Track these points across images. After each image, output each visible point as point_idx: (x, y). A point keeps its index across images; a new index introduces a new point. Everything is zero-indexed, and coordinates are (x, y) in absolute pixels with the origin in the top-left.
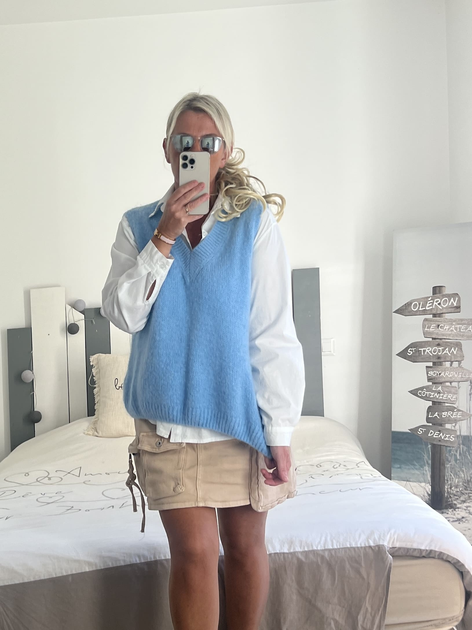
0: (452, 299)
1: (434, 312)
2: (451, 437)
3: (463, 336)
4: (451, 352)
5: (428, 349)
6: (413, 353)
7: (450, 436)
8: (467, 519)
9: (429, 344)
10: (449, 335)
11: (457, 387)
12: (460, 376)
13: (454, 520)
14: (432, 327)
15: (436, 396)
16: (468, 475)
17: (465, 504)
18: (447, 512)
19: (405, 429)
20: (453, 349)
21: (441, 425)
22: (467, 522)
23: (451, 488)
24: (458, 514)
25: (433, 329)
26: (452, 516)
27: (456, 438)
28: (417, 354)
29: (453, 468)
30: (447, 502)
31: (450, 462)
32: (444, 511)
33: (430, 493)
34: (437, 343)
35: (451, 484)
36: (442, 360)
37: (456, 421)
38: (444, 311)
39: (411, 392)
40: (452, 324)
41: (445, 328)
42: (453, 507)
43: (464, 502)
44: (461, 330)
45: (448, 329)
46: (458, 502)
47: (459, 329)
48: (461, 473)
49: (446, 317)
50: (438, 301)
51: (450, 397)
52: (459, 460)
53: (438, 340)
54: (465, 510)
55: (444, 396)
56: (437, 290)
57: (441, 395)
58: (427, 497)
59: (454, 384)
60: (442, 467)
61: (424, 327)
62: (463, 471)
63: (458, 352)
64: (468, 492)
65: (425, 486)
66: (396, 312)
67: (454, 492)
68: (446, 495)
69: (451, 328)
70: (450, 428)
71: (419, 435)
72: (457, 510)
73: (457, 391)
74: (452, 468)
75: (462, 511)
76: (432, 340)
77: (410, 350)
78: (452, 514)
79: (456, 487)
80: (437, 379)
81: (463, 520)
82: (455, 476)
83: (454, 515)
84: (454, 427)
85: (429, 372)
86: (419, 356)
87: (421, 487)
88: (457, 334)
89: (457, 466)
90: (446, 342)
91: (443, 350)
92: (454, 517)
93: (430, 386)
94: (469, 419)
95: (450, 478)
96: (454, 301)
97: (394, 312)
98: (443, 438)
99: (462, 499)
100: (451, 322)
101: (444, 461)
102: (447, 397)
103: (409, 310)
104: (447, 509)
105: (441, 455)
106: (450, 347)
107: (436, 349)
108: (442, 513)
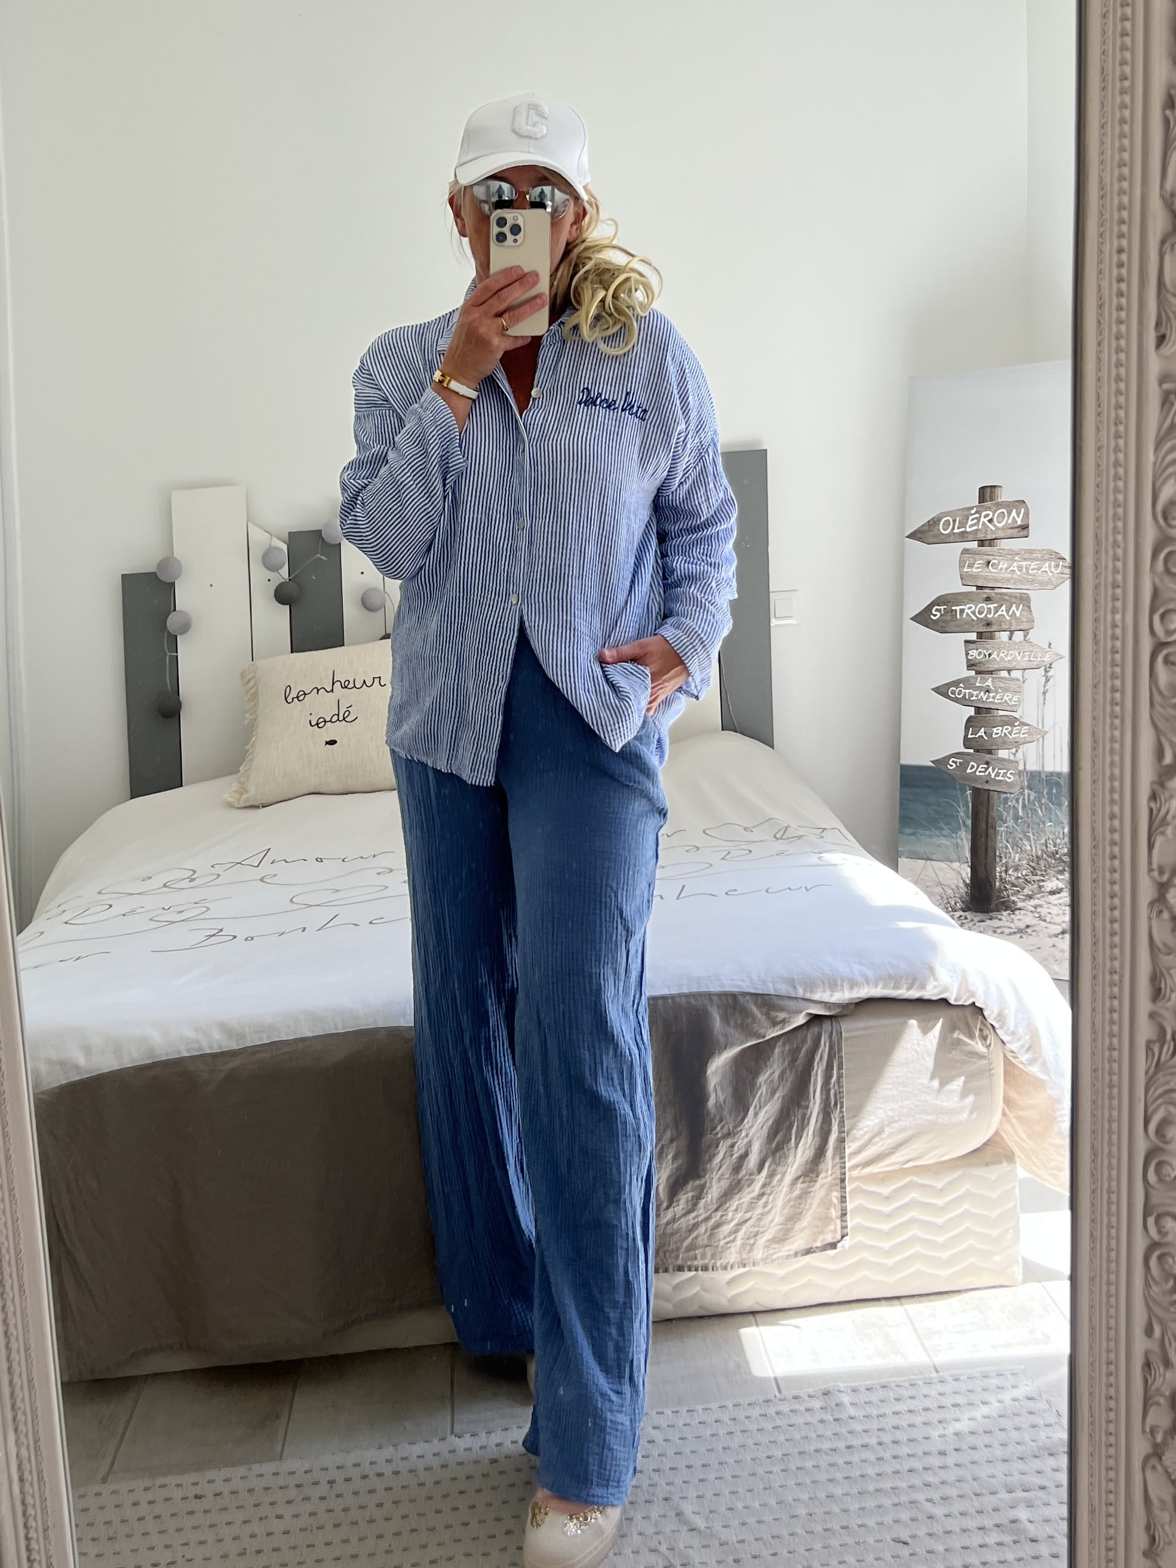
0: (1014, 510)
1: (981, 536)
2: (1008, 775)
3: (1031, 582)
4: (1010, 613)
6: (941, 615)
7: (1006, 773)
8: (1034, 929)
9: (971, 597)
10: (1008, 580)
11: (1021, 678)
12: (1027, 659)
13: (1012, 931)
14: (976, 566)
15: (982, 698)
17: (1033, 902)
18: (999, 917)
19: (925, 760)
20: (1014, 607)
21: (990, 752)
22: (1034, 934)
23: (1006, 871)
24: (1019, 920)
25: (978, 568)
26: (1008, 925)
27: (1017, 776)
28: (950, 618)
30: (1000, 897)
32: (994, 914)
33: (968, 881)
34: (986, 596)
35: (1006, 864)
36: (994, 628)
37: (1017, 744)
38: (1000, 534)
39: (937, 690)
40: (1013, 560)
41: (1000, 567)
42: (1008, 906)
43: (1030, 897)
44: (1030, 572)
45: (1007, 569)
46: (1018, 898)
47: (1026, 568)
48: (1025, 842)
50: (988, 515)
51: (1007, 698)
53: (987, 591)
54: (1031, 911)
55: (997, 698)
56: (986, 494)
57: (991, 695)
58: (963, 890)
59: (1015, 674)
60: (991, 831)
61: (962, 564)
63: (1024, 613)
64: (1038, 878)
65: (958, 869)
66: (912, 536)
67: (1013, 878)
68: (997, 884)
69: (1010, 567)
70: (1007, 757)
71: (949, 773)
72: (1017, 912)
73: (1020, 687)
75: (1025, 915)
76: (976, 589)
77: (937, 610)
78: (1008, 921)
79: (1017, 869)
80: (984, 665)
81: (1027, 930)
82: (1015, 848)
83: (1012, 922)
84: (1014, 754)
85: (970, 652)
86: (952, 620)
87: (953, 870)
88: (1021, 578)
90: (1001, 594)
91: (997, 610)
92: (1011, 925)
93: (972, 677)
94: (1041, 740)
95: (1006, 853)
96: (1018, 514)
97: (908, 537)
98: (993, 776)
99: (1026, 891)
100: (1012, 554)
101: (993, 818)
102: (1002, 699)
103: (935, 532)
104: (998, 911)
105: (990, 809)
106: (1009, 604)
107: (983, 607)
108: (991, 918)
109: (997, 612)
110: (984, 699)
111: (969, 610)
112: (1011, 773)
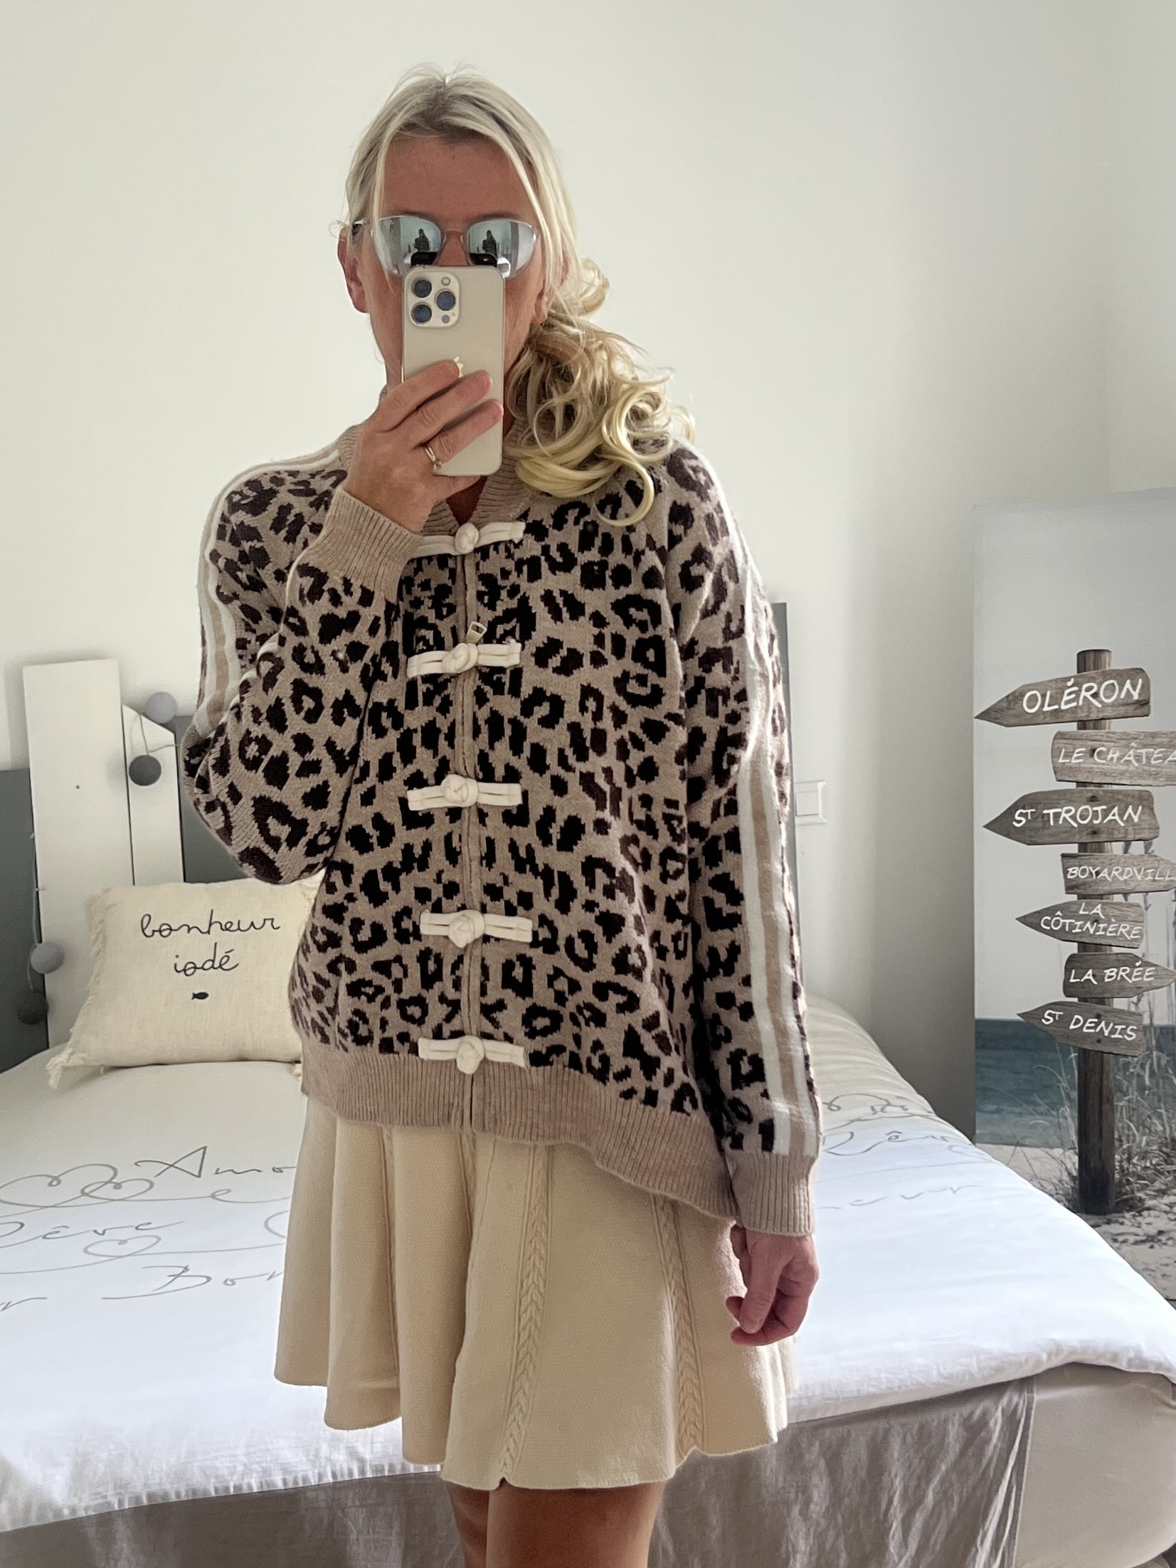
0: (1128, 682)
1: (1082, 715)
2: (1129, 1032)
3: (1156, 775)
4: (1125, 818)
5: (1068, 812)
6: (1028, 821)
7: (1126, 1029)
8: (1171, 1235)
9: (1069, 796)
10: (1122, 773)
11: (1142, 904)
12: (1150, 878)
13: (1139, 1238)
14: (1075, 755)
15: (1087, 929)
17: (1167, 1200)
18: (1121, 1220)
19: (1010, 1013)
20: (1130, 810)
21: (1101, 1001)
22: (1170, 1242)
23: (1129, 1160)
24: (1148, 1224)
25: (1078, 758)
26: (1134, 1230)
27: (1141, 1033)
28: (1040, 825)
29: (1134, 1109)
30: (1119, 1194)
32: (1113, 1216)
33: (1075, 1173)
34: (1090, 795)
35: (1129, 1150)
36: (1103, 837)
37: (1139, 990)
38: (1106, 714)
39: (1024, 920)
40: (1128, 747)
41: (1110, 756)
42: (1136, 1207)
43: (1163, 1193)
44: (1153, 762)
45: (1119, 759)
46: (1147, 1195)
47: (1146, 757)
48: (1156, 1122)
50: (1091, 688)
51: (1123, 931)
52: (1149, 1089)
53: (1091, 788)
54: (1166, 1213)
55: (1110, 929)
56: (1089, 661)
57: (1102, 926)
58: (1069, 1185)
59: (1133, 898)
60: (1106, 1107)
61: (1055, 754)
62: (1160, 1117)
63: (1145, 817)
65: (1062, 1158)
66: (983, 716)
67: (1139, 1168)
68: (1117, 1176)
69: (1124, 756)
70: (1125, 1008)
71: (1045, 1029)
72: (1145, 1213)
73: (1142, 915)
74: (1132, 1110)
75: (1157, 1217)
76: (1078, 786)
77: (1021, 815)
78: (1133, 1225)
79: (1144, 1156)
80: (1090, 887)
81: (1160, 1238)
82: (1141, 1128)
83: (1139, 1227)
84: (1136, 1004)
86: (1043, 828)
87: (1054, 1158)
88: (1140, 771)
90: (1112, 792)
91: (1106, 813)
92: (1139, 1231)
93: (1073, 903)
95: (1128, 1135)
96: (1134, 687)
97: (977, 717)
98: (1106, 1033)
99: (1157, 1185)
100: (1125, 740)
101: (1110, 1092)
102: (1116, 932)
103: (1017, 711)
104: (1120, 1212)
105: (1104, 1077)
106: (1123, 805)
107: (1087, 809)
108: (1109, 1222)
109: (1107, 816)
110: (1092, 931)
111: (1066, 814)
112: (1132, 1030)
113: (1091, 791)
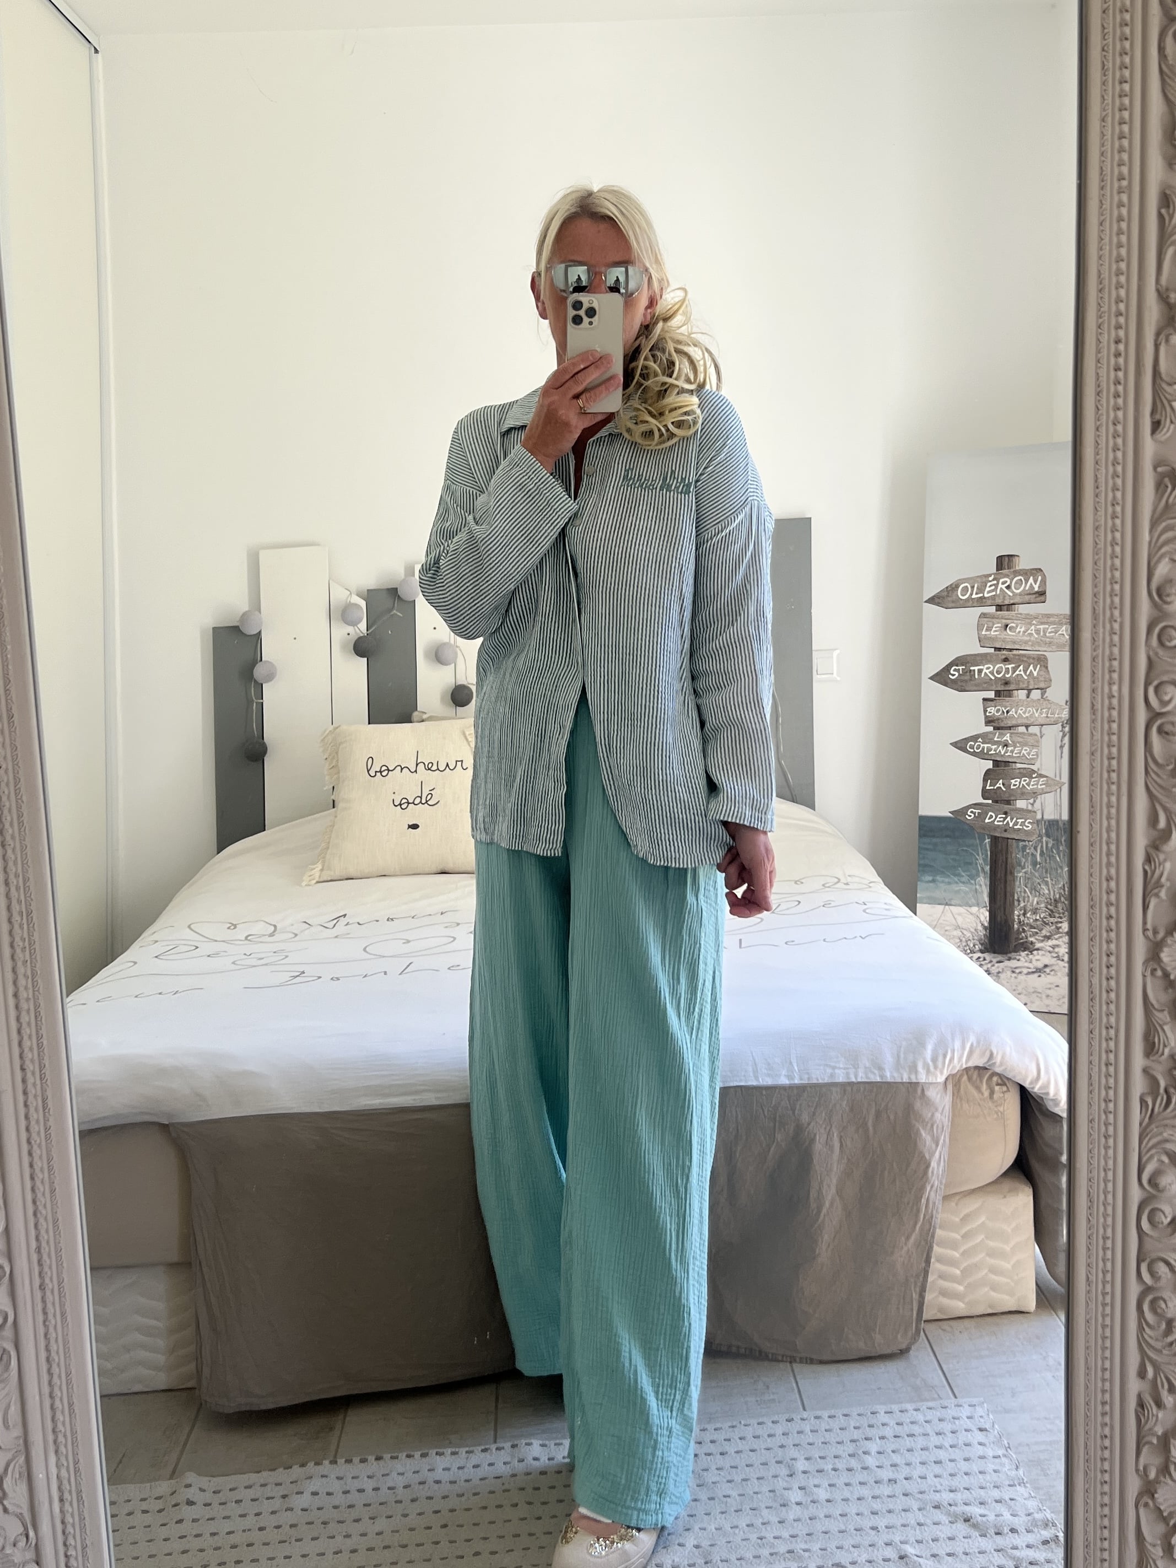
0: (1031, 578)
1: (1000, 601)
2: (1027, 824)
3: (1049, 643)
4: (1028, 673)
5: (988, 668)
6: (960, 675)
7: (1024, 822)
8: (1053, 968)
9: (989, 658)
10: (1026, 642)
11: (1039, 734)
12: (1044, 715)
13: (1030, 970)
14: (994, 629)
15: (1000, 752)
16: (1056, 891)
17: (1050, 943)
18: (1018, 957)
19: (944, 811)
20: (1031, 667)
21: (1008, 802)
22: (1052, 973)
23: (1024, 914)
24: (1037, 960)
25: (996, 631)
26: (1027, 964)
27: (1035, 825)
28: (969, 677)
29: (1029, 878)
30: (1017, 939)
31: (1023, 868)
32: (1013, 955)
33: (986, 924)
34: (1004, 657)
35: (1024, 907)
36: (1012, 687)
37: (1035, 794)
38: (1017, 600)
39: (955, 745)
40: (1031, 624)
41: (1018, 630)
42: (1028, 947)
43: (1048, 938)
44: (1047, 635)
45: (1024, 632)
46: (1037, 939)
47: (1044, 631)
48: (1044, 887)
49: (1020, 612)
50: (1006, 582)
51: (1025, 752)
52: (1040, 864)
53: (1004, 652)
54: (1050, 952)
55: (1015, 752)
56: (1004, 562)
57: (1010, 749)
58: (982, 933)
59: (1031, 729)
60: (1009, 877)
61: (980, 627)
62: (1047, 883)
63: (1042, 673)
64: (1056, 920)
65: (978, 914)
66: (931, 601)
67: (1031, 920)
68: (1016, 926)
69: (1027, 630)
70: (1025, 807)
71: (968, 822)
72: (1035, 952)
73: (1038, 742)
74: (1027, 879)
75: (1043, 955)
76: (994, 651)
77: (955, 670)
78: (1026, 961)
79: (1035, 911)
80: (1002, 721)
81: (1046, 970)
82: (1033, 892)
83: (1031, 962)
84: (1032, 805)
85: (988, 709)
86: (971, 680)
87: (971, 914)
88: (1039, 641)
89: (1037, 874)
90: (1018, 655)
91: (1014, 670)
92: (1030, 965)
93: (990, 733)
94: (1059, 790)
95: (1024, 897)
96: (1035, 582)
97: (926, 602)
98: (1011, 825)
99: (1044, 932)
100: (1029, 619)
101: (1012, 865)
102: (1020, 753)
103: (954, 597)
104: (1017, 952)
105: (1009, 856)
106: (1027, 664)
107: (1002, 667)
108: (1009, 959)
110: (1002, 753)
111: (987, 669)
112: (1029, 823)
113: (1004, 654)
